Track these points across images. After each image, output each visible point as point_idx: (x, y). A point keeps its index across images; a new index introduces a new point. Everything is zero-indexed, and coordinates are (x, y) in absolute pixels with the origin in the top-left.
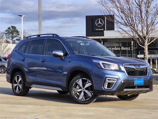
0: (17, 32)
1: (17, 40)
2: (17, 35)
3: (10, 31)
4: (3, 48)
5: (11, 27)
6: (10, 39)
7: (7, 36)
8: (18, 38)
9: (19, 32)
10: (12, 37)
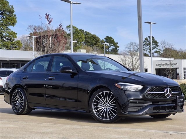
0: (156, 43)
1: (155, 52)
2: (156, 46)
3: (148, 42)
4: (134, 62)
5: (148, 37)
6: (148, 51)
7: (144, 48)
8: (157, 50)
9: (158, 43)
10: (149, 49)
